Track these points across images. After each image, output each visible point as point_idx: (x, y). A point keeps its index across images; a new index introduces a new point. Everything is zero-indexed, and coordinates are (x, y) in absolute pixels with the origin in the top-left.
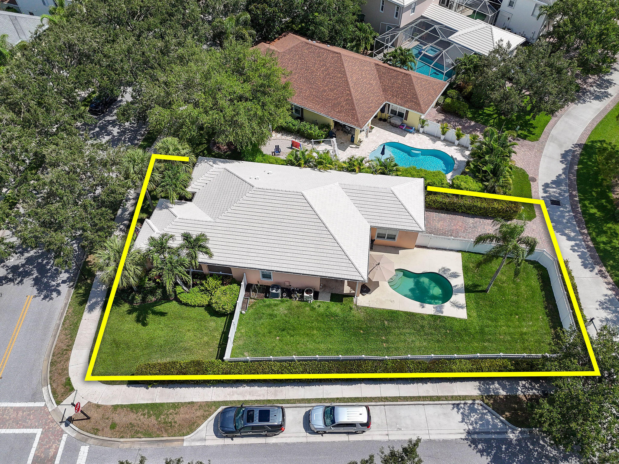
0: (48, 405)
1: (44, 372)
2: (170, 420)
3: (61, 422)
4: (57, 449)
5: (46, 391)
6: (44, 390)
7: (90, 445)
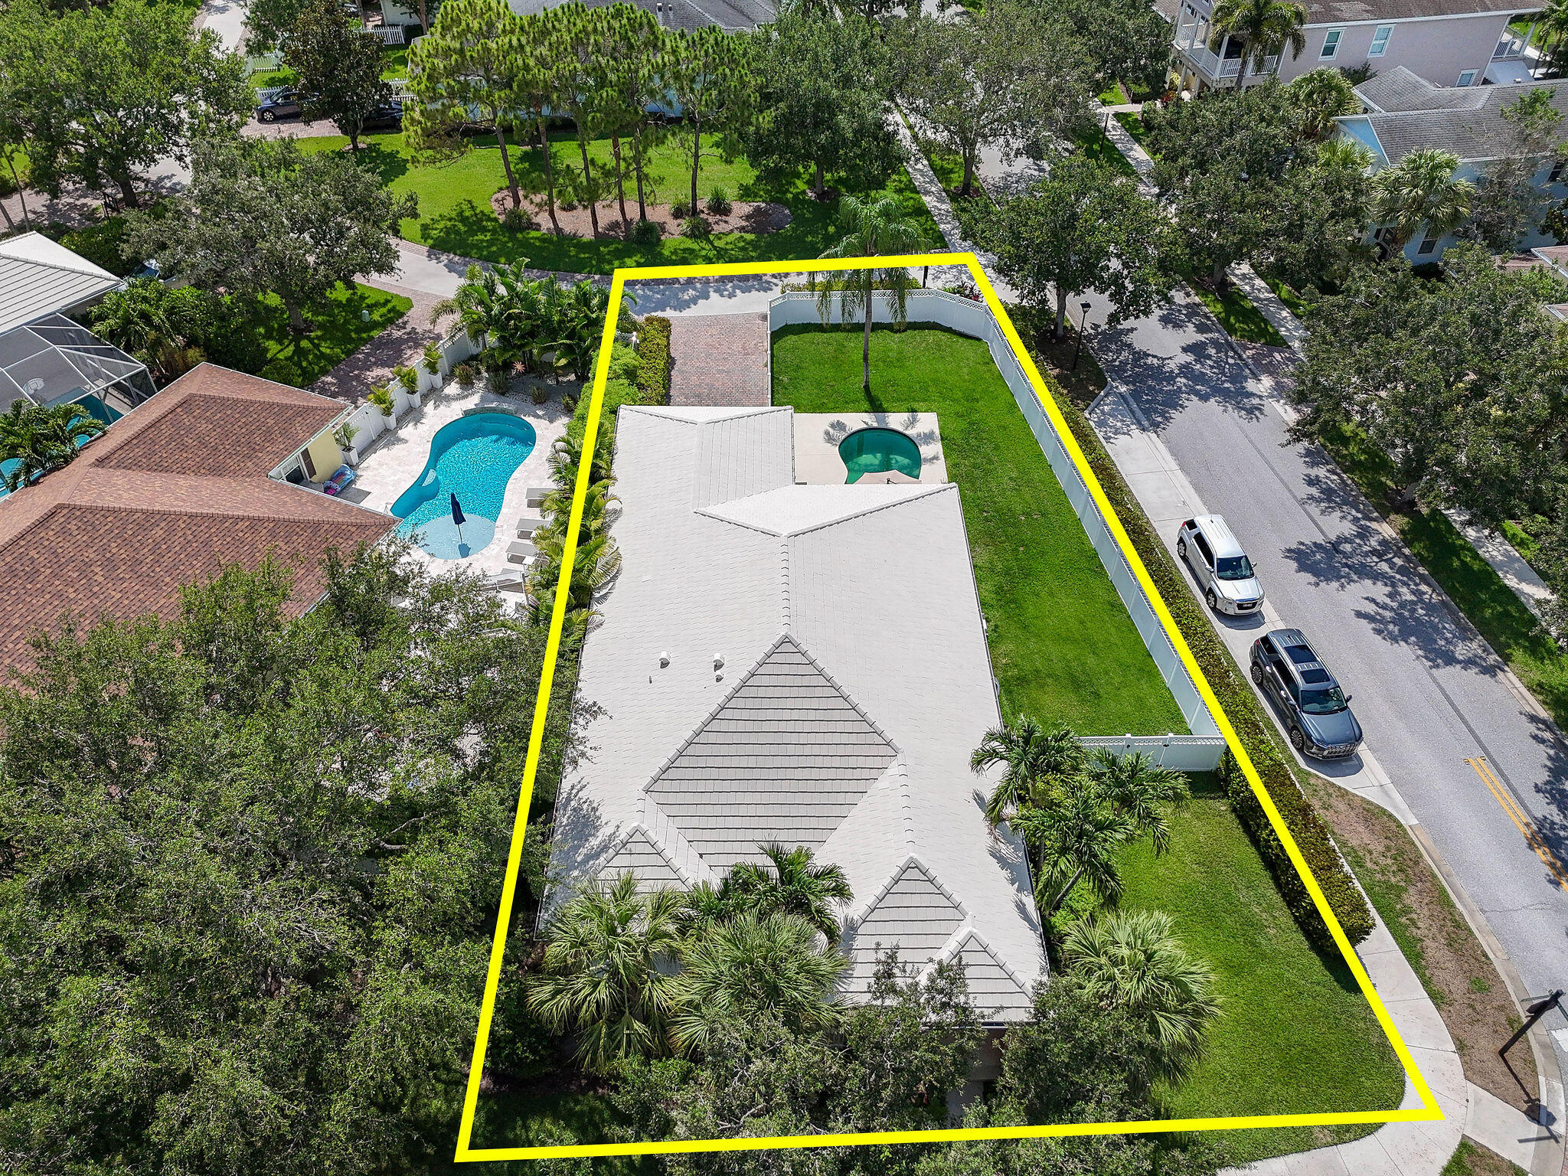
3: (1554, 1137)
7: (1549, 1031)
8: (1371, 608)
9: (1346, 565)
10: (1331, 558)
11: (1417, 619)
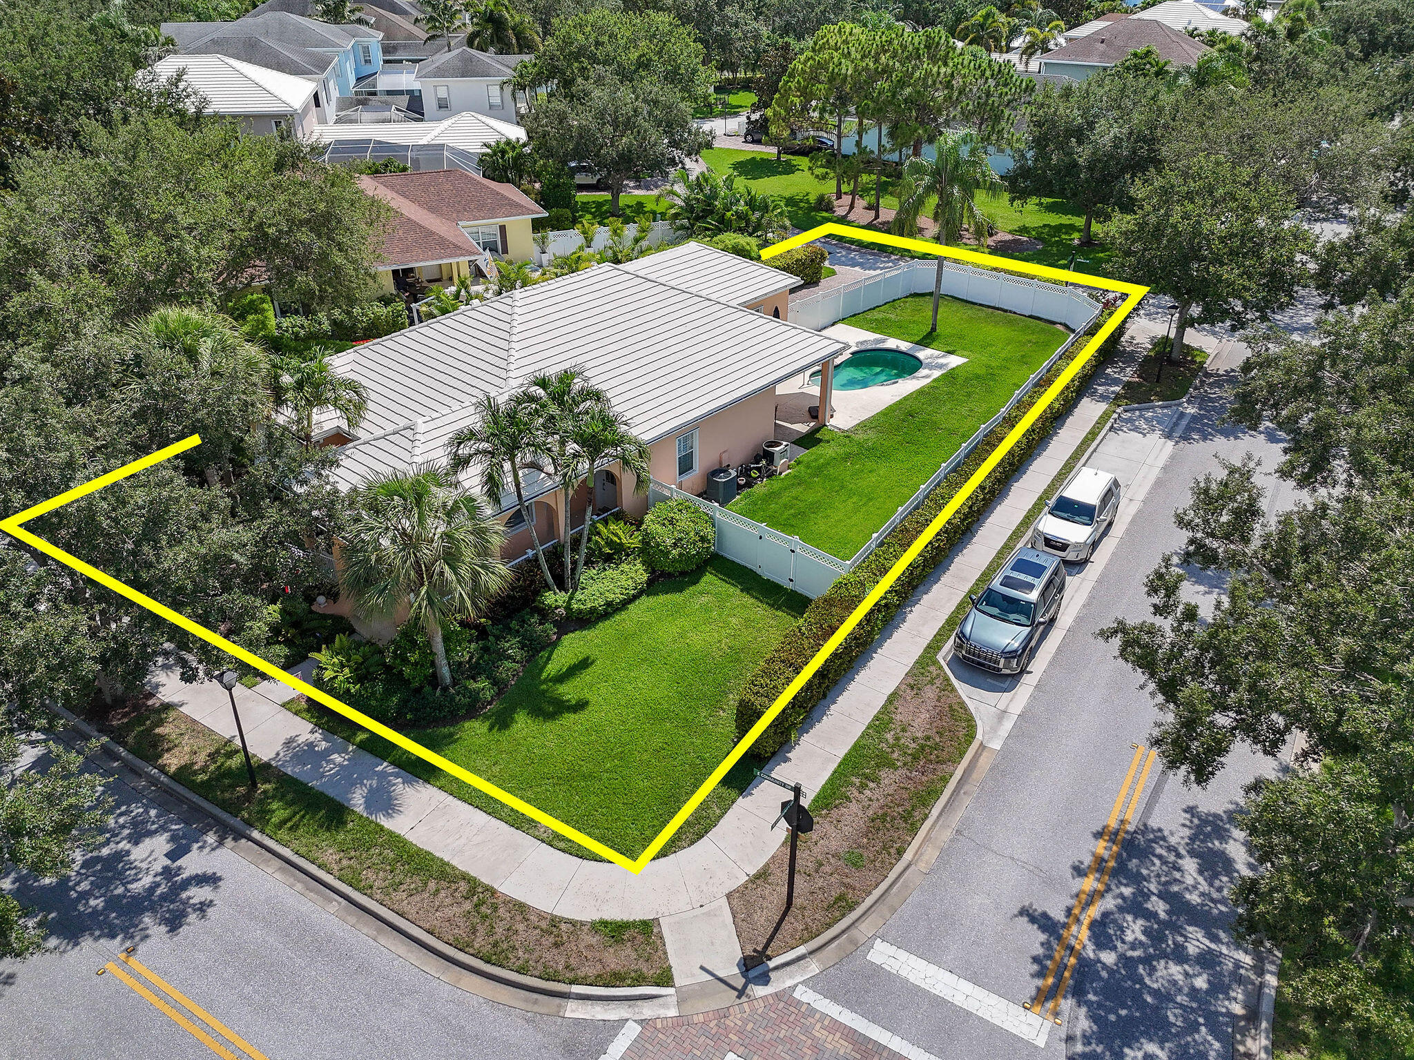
0: (649, 1013)
2: (914, 746)
7: (875, 937)
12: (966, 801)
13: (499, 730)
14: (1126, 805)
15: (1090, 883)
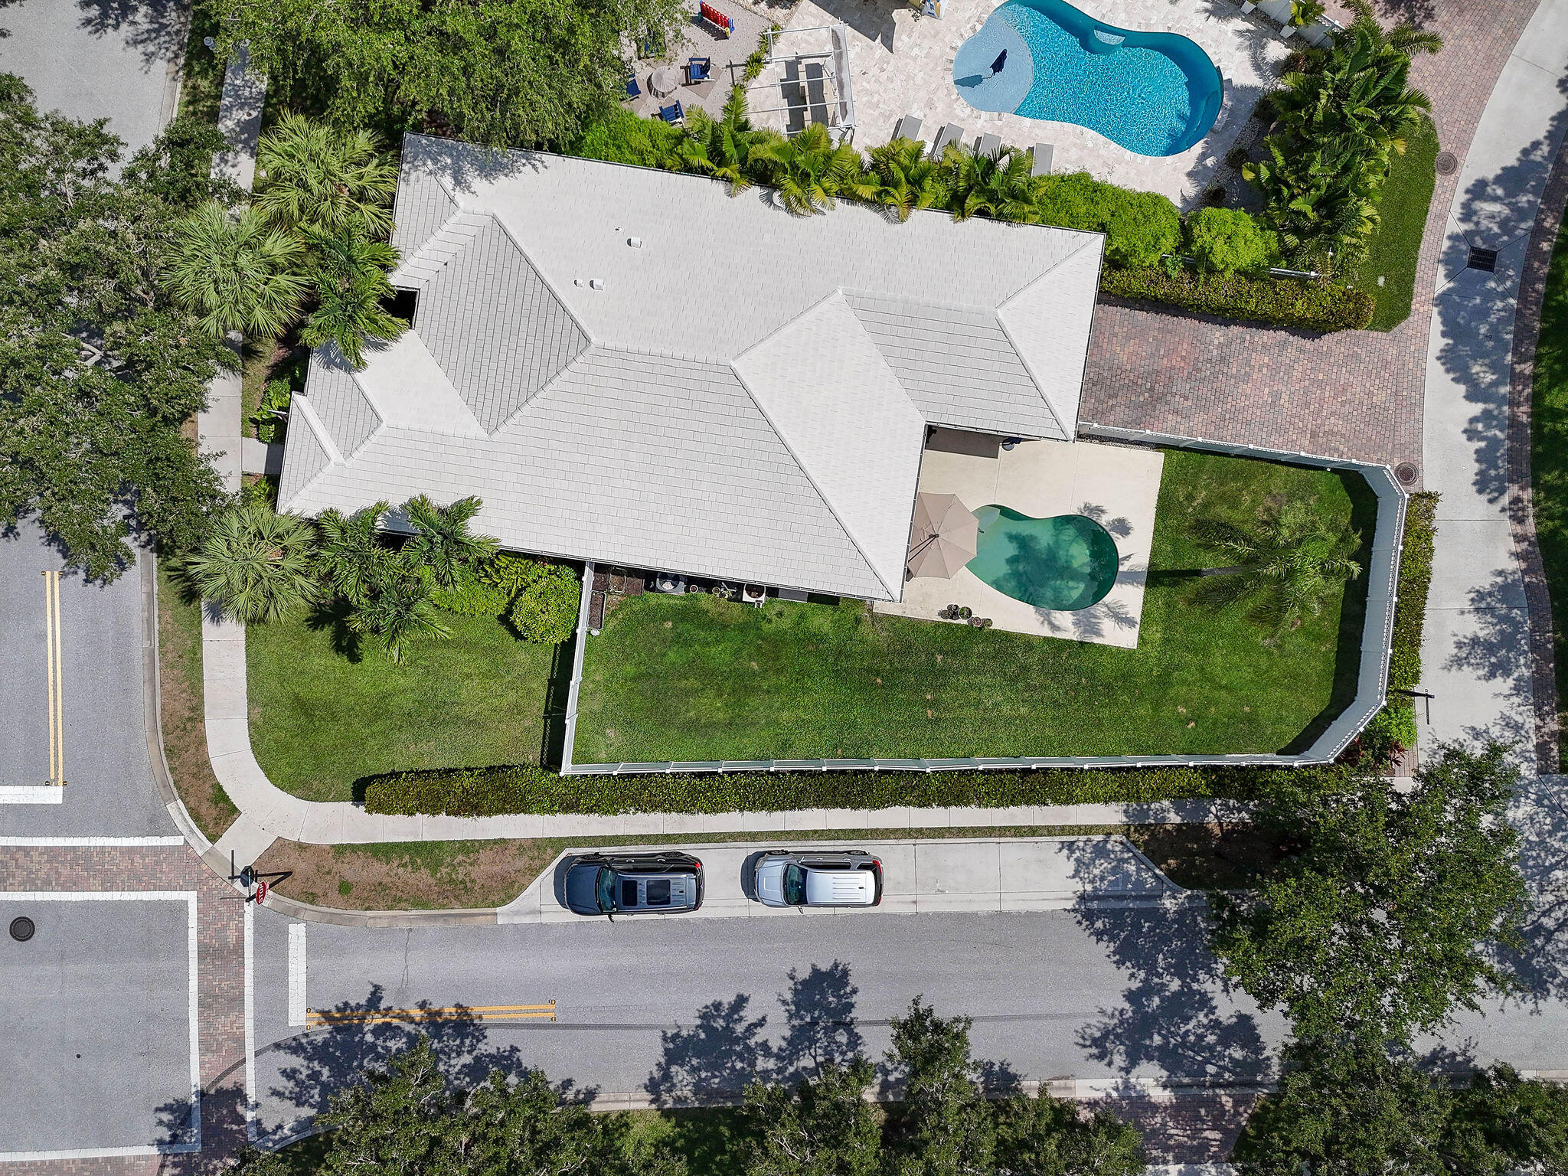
0: (192, 842)
1: (157, 770)
2: (461, 877)
3: (233, 878)
4: (241, 931)
5: (177, 811)
6: (171, 808)
7: (306, 922)
8: (750, 1014)
9: (814, 1023)
10: (828, 1011)
11: (729, 1054)
12: (439, 924)
13: (310, 626)
14: (491, 1013)
15: (417, 1014)
